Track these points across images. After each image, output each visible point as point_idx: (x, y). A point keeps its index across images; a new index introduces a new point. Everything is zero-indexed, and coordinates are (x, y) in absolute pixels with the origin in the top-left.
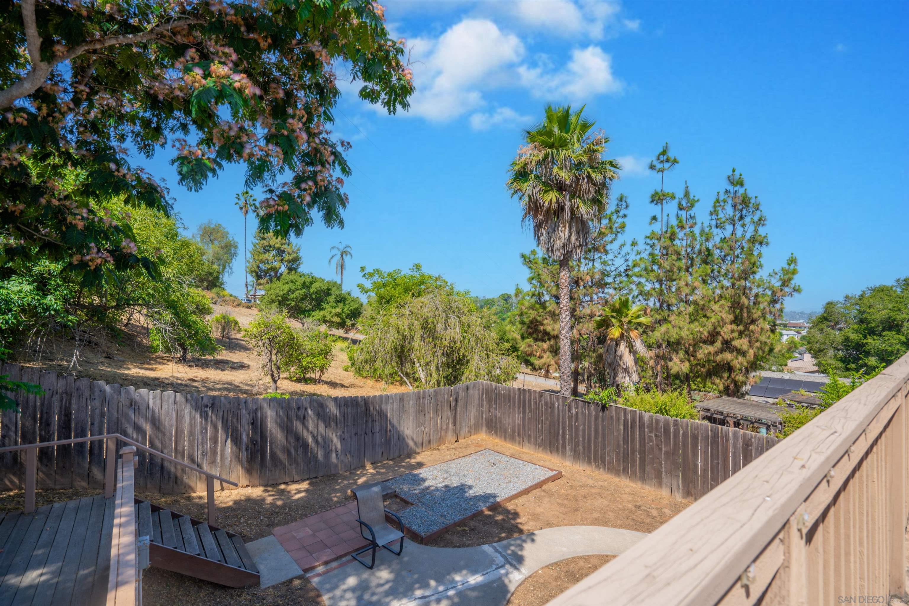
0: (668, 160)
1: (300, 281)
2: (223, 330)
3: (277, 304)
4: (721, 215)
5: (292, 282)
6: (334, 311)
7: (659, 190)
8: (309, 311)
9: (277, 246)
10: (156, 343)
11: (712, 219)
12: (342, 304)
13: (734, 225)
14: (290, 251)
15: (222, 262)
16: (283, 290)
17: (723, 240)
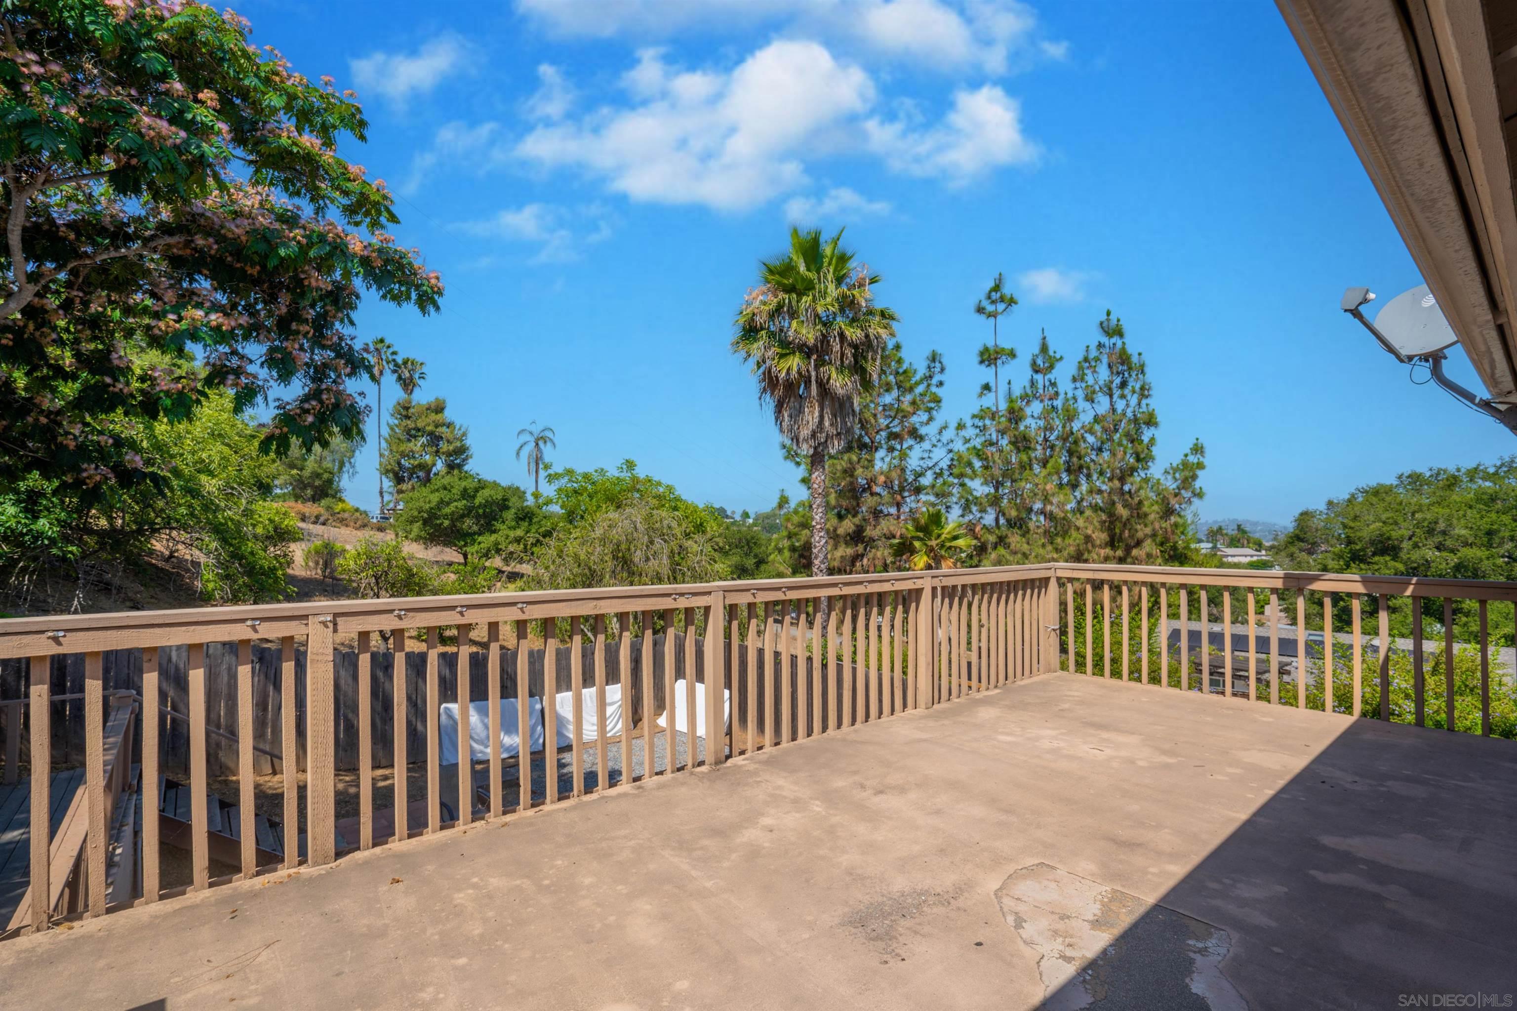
0: (1002, 299)
1: (459, 486)
2: (326, 565)
3: (419, 524)
4: (1090, 379)
5: (445, 489)
6: (512, 534)
7: (990, 344)
8: (475, 533)
9: (430, 428)
10: (211, 586)
11: (1076, 388)
12: (526, 524)
13: (1111, 396)
14: (450, 437)
15: (337, 456)
16: (430, 502)
17: (1097, 419)
